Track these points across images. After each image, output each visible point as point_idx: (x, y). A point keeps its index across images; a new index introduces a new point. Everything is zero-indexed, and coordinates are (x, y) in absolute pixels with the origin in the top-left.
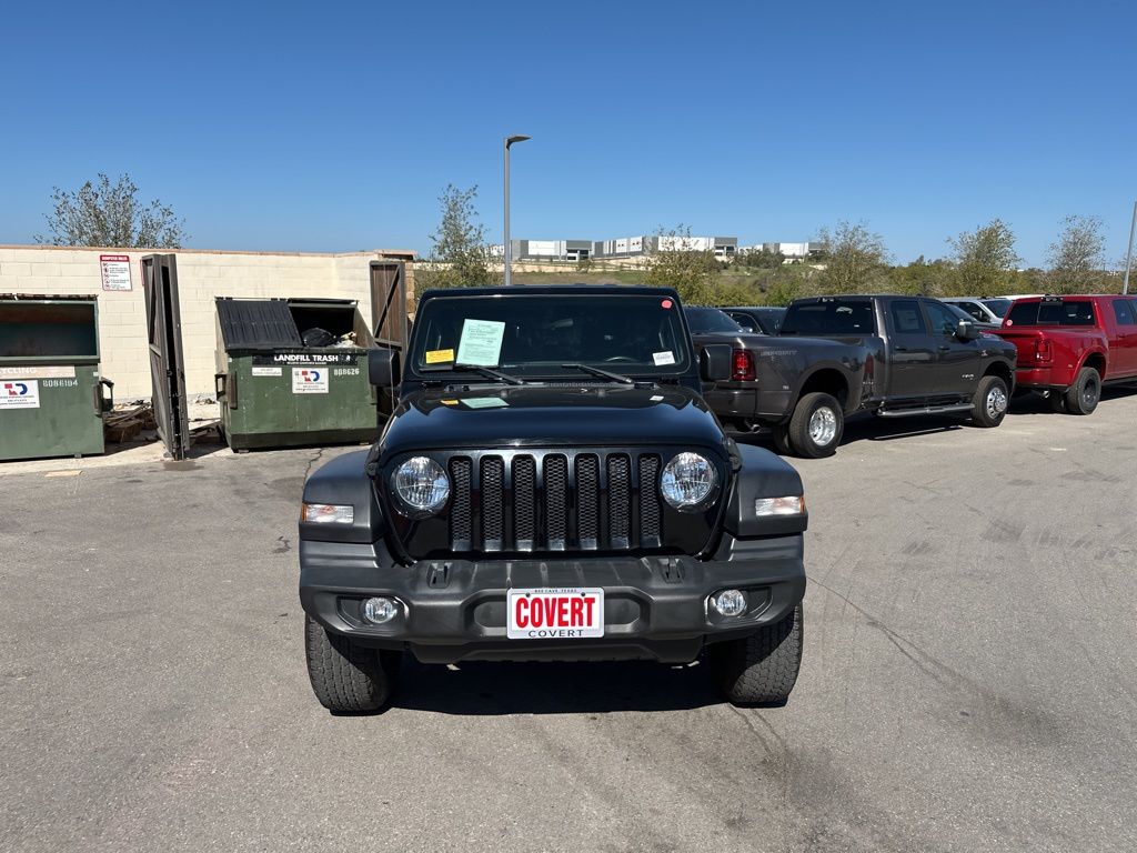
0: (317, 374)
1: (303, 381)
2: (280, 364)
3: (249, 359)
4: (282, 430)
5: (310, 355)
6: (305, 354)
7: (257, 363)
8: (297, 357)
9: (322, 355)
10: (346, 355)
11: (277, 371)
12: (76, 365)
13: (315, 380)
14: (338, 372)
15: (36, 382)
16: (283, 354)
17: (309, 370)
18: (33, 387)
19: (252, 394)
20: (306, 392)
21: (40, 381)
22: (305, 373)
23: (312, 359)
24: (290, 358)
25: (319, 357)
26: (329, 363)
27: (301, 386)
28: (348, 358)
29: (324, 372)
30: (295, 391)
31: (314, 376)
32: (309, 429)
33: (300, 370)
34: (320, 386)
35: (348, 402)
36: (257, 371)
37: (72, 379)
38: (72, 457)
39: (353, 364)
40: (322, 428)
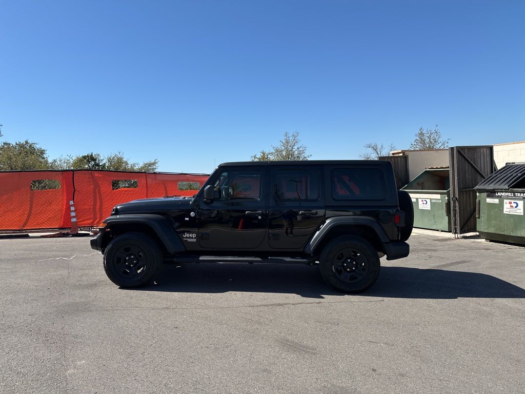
0: (517, 204)
1: (509, 207)
2: (499, 197)
3: (485, 194)
4: (498, 232)
5: (514, 193)
6: (511, 192)
7: (488, 196)
8: (507, 194)
9: (521, 193)
11: (496, 201)
12: (441, 194)
13: (516, 207)
15: (429, 200)
16: (500, 192)
17: (513, 201)
18: (429, 201)
19: (486, 212)
20: (511, 213)
21: (431, 199)
22: (510, 203)
23: (515, 195)
24: (503, 194)
25: (519, 194)
26: (524, 198)
27: (508, 210)
29: (521, 203)
30: (505, 212)
31: (515, 205)
32: (512, 234)
33: (508, 201)
34: (518, 211)
36: (489, 200)
37: (440, 200)
38: (438, 231)
40: (519, 235)
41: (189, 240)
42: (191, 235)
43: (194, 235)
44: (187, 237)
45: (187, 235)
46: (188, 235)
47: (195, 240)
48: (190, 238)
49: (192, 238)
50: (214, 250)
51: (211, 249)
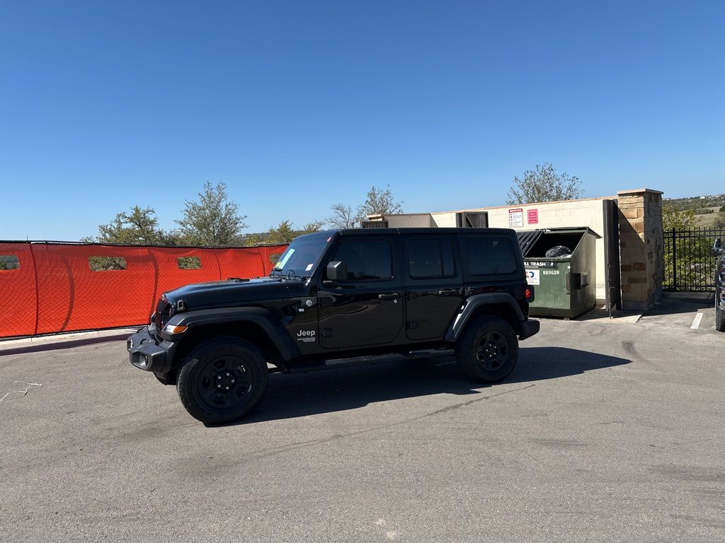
0: (533, 274)
5: (529, 262)
6: (526, 261)
9: (536, 262)
10: (551, 262)
13: (532, 277)
14: (545, 273)
17: (528, 271)
23: (530, 265)
25: (534, 264)
26: (540, 267)
28: (552, 264)
29: (537, 273)
31: (531, 275)
34: (534, 281)
35: (552, 291)
39: (555, 267)
41: (305, 340)
42: (308, 333)
43: (313, 333)
44: (302, 337)
45: (302, 333)
46: (304, 333)
47: (313, 340)
48: (306, 336)
49: (310, 336)
50: (340, 350)
51: (336, 350)
